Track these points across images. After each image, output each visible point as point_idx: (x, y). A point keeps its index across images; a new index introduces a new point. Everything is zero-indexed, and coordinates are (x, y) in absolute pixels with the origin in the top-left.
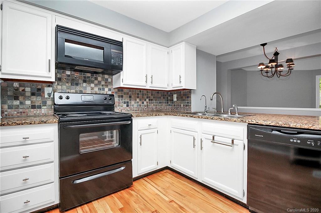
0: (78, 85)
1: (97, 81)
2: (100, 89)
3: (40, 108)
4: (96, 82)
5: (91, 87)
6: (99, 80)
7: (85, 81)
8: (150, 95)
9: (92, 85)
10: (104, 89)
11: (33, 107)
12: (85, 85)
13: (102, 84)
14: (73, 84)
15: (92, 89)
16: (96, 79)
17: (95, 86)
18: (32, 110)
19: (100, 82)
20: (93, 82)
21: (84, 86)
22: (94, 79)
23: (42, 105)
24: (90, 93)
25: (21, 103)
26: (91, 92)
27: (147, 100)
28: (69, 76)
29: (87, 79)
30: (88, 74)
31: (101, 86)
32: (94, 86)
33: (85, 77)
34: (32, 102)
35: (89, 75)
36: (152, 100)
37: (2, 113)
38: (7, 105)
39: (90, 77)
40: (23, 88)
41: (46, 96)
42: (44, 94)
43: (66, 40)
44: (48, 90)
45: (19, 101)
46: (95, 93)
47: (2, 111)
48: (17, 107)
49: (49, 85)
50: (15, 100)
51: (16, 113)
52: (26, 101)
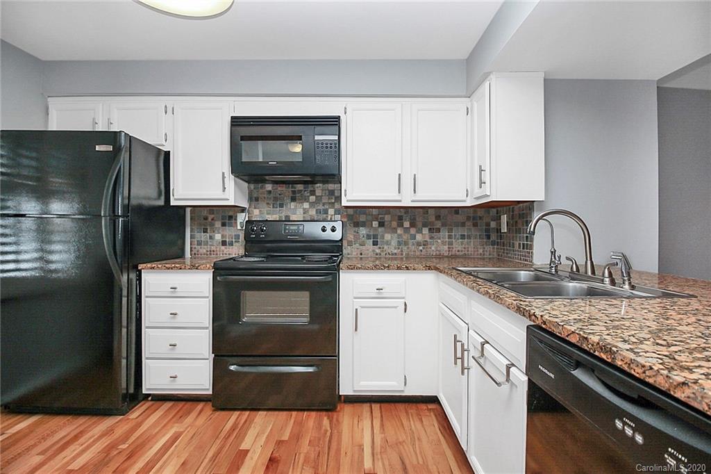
0: (283, 207)
1: (314, 197)
2: (318, 212)
3: (232, 245)
4: (312, 198)
5: (304, 209)
6: (317, 194)
7: (293, 199)
8: (432, 219)
9: (306, 205)
10: (326, 212)
11: (224, 243)
12: (293, 205)
13: (324, 201)
14: (275, 206)
15: (305, 211)
16: (313, 193)
17: (310, 207)
18: (223, 248)
19: (319, 199)
20: (306, 200)
21: (292, 207)
22: (309, 194)
23: (234, 240)
24: (302, 219)
25: (211, 238)
26: (304, 217)
27: (426, 231)
28: (270, 192)
29: (298, 195)
30: (299, 185)
31: (321, 206)
32: (308, 207)
33: (294, 192)
34: (223, 236)
35: (300, 187)
36: (438, 230)
37: (191, 251)
38: (196, 240)
39: (301, 191)
40: (213, 216)
41: (239, 228)
42: (236, 223)
43: (241, 137)
44: (242, 218)
45: (208, 235)
46: (309, 219)
47: (191, 248)
48: (206, 243)
49: (243, 210)
50: (204, 232)
51: (205, 251)
52: (216, 235)
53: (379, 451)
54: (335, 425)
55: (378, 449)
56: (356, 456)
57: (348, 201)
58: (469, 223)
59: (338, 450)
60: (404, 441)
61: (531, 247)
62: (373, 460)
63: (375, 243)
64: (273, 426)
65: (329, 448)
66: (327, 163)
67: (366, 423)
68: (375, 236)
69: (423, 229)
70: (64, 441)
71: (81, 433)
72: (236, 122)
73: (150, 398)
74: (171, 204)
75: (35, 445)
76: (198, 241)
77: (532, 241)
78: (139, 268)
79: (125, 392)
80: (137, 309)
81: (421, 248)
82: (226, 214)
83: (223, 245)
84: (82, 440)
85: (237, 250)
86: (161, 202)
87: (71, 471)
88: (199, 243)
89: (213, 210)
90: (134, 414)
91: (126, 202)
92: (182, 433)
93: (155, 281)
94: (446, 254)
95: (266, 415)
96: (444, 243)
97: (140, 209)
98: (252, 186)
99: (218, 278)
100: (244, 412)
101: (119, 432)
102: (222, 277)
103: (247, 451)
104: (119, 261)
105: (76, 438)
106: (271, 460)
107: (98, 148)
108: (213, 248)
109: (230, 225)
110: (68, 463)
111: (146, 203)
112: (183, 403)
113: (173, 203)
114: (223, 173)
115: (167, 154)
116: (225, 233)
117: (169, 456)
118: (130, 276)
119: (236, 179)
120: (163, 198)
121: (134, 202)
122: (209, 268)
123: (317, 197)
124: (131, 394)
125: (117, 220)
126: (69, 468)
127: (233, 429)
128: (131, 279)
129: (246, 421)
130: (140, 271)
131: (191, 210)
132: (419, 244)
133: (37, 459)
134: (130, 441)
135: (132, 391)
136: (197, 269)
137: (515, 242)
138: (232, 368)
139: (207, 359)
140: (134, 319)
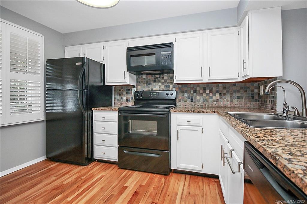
0: (150, 85)
1: (164, 80)
2: (166, 87)
3: (130, 101)
4: (163, 81)
5: (159, 86)
6: (165, 79)
7: (155, 81)
8: (221, 89)
9: (160, 84)
10: (169, 86)
11: (127, 100)
12: (154, 84)
13: (168, 82)
14: (147, 84)
15: (160, 87)
16: (163, 78)
17: (162, 84)
19: (166, 81)
20: (160, 81)
21: (154, 85)
22: (161, 79)
23: (131, 99)
24: (158, 90)
26: (159, 89)
27: (218, 95)
28: (145, 79)
29: (156, 80)
30: (157, 75)
31: (167, 84)
33: (155, 78)
34: (126, 98)
35: (157, 76)
36: (225, 94)
37: (115, 103)
38: (116, 99)
39: (158, 77)
40: (123, 89)
41: (132, 94)
42: (131, 92)
43: (131, 56)
44: (134, 90)
45: (121, 97)
46: (161, 90)
47: (115, 102)
48: (120, 101)
49: (134, 87)
50: (119, 96)
51: (120, 104)
52: (124, 97)
53: (184, 197)
54: (167, 182)
55: (184, 196)
56: (173, 198)
57: (177, 81)
58: (242, 91)
59: (166, 193)
60: (198, 195)
61: (275, 102)
62: (181, 201)
63: (192, 101)
64: (140, 178)
65: (162, 192)
66: (166, 64)
67: (182, 183)
68: (192, 97)
69: (216, 94)
70: (65, 173)
71: (71, 171)
72: (129, 50)
73: (97, 161)
74: (106, 85)
75: (55, 173)
76: (117, 100)
77: (276, 99)
78: (92, 110)
79: (87, 157)
80: (92, 125)
81: (215, 103)
82: (127, 88)
83: (126, 101)
84: (70, 173)
85: (131, 103)
86: (102, 84)
87: (64, 184)
88: (118, 100)
89: (123, 87)
90: (89, 166)
91: (87, 84)
92: (105, 175)
93: (98, 115)
94: (229, 106)
95: (138, 173)
96: (227, 101)
97: (93, 87)
98: (138, 76)
100: (130, 171)
101: (83, 172)
102: (121, 114)
103: (127, 187)
104: (84, 107)
105: (69, 172)
106: (135, 192)
107: (77, 64)
108: (123, 103)
109: (129, 93)
110: (63, 181)
111: (95, 84)
112: (108, 164)
113: (106, 84)
114: (124, 71)
115: (104, 65)
116: (127, 96)
117: (98, 184)
118: (89, 113)
119: (130, 73)
120: (103, 82)
121: (90, 84)
122: (117, 110)
123: (165, 80)
124: (89, 158)
125: (84, 91)
126: (63, 183)
127: (124, 177)
129: (129, 175)
130: (93, 111)
131: (115, 87)
132: (214, 101)
133: (54, 178)
134: (85, 176)
136: (112, 110)
137: (267, 100)
138: (125, 152)
139: (116, 147)
140: (91, 130)
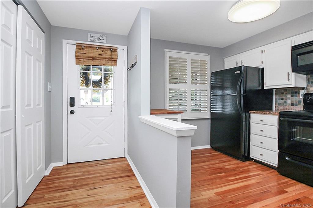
3: (297, 106)
11: (292, 105)
18: (292, 107)
23: (298, 103)
25: (285, 102)
34: (291, 101)
37: (275, 108)
38: (278, 103)
40: (286, 92)
41: (301, 97)
42: (299, 95)
43: (297, 54)
44: (302, 92)
45: (284, 101)
47: (275, 106)
48: (283, 104)
49: (303, 88)
50: (282, 100)
51: (282, 108)
52: (288, 101)
70: (224, 161)
71: (230, 161)
72: (294, 48)
73: (253, 161)
74: (264, 88)
75: (217, 159)
76: (278, 104)
78: (250, 112)
79: (243, 154)
80: (249, 127)
82: (294, 91)
83: (291, 105)
84: (229, 163)
85: (300, 108)
86: (260, 88)
87: (224, 168)
88: (279, 104)
89: (286, 89)
90: (247, 163)
91: (245, 89)
92: (262, 174)
93: (255, 118)
97: (251, 91)
98: (309, 76)
99: (281, 119)
100: (293, 180)
101: (240, 165)
102: (283, 118)
103: (287, 192)
104: (242, 109)
105: (228, 161)
106: (297, 199)
107: (236, 73)
108: (286, 107)
109: (296, 96)
110: (224, 166)
111: (253, 88)
112: (266, 167)
113: (265, 88)
114: (288, 73)
115: (263, 69)
116: (293, 100)
117: (255, 178)
118: (246, 115)
119: (296, 74)
120: (261, 86)
121: (248, 89)
122: (277, 114)
124: (246, 156)
125: (242, 95)
126: (225, 167)
127: (284, 183)
128: (247, 116)
129: (292, 183)
130: (250, 113)
131: (276, 90)
133: (217, 162)
134: (243, 169)
135: (246, 155)
136: (272, 114)
138: (287, 158)
139: (277, 152)
140: (248, 130)
